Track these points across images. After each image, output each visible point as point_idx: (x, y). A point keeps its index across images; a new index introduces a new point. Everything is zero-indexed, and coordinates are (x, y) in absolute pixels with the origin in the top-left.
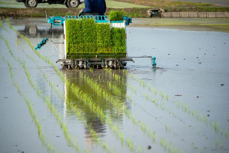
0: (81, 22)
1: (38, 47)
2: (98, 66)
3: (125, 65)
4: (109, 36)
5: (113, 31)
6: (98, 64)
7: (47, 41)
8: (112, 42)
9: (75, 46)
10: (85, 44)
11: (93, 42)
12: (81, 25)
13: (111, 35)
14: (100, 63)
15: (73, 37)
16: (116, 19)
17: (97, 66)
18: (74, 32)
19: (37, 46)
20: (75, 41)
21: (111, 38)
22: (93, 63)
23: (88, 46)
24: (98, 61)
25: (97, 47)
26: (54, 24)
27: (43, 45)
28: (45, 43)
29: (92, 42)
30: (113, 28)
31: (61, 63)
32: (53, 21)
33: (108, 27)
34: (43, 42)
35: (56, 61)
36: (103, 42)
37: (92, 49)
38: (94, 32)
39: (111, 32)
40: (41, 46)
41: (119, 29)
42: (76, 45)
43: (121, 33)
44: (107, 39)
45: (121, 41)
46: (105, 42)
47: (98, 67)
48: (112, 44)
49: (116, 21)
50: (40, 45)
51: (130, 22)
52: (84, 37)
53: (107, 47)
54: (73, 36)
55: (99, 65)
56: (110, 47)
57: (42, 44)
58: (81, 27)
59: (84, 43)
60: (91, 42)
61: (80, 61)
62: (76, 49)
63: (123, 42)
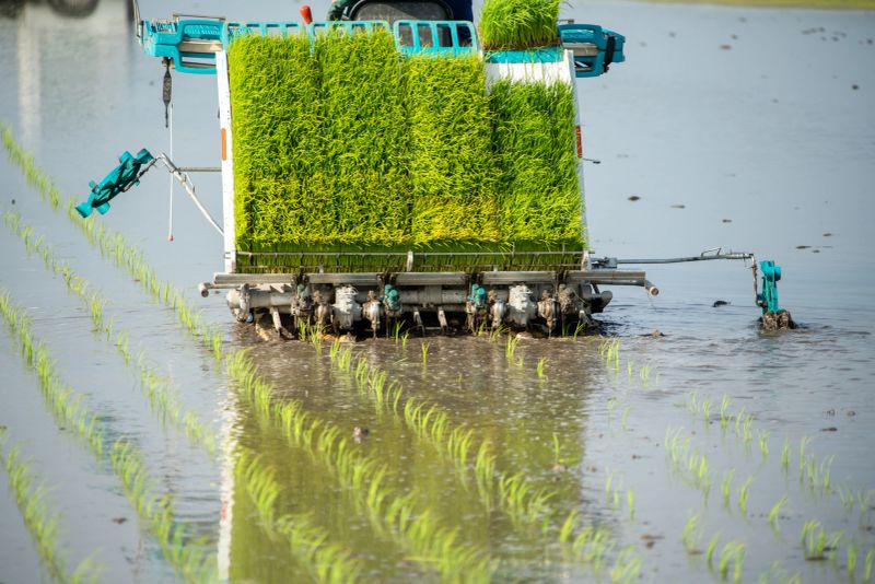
0: (319, 52)
1: (96, 204)
2: (447, 314)
3: (598, 304)
4: (482, 133)
5: (500, 105)
6: (442, 305)
7: (143, 167)
8: (500, 165)
9: (285, 194)
10: (344, 179)
11: (392, 170)
12: (317, 65)
13: (494, 126)
14: (456, 297)
15: (275, 137)
16: (520, 41)
17: (441, 313)
18: (277, 109)
19: (86, 197)
20: (284, 160)
21: (495, 147)
22: (413, 297)
23: (361, 192)
24: (446, 288)
25: (412, 197)
26: (183, 64)
27: (121, 190)
28: (133, 179)
29: (386, 170)
30: (504, 88)
31: (234, 296)
32: (178, 45)
33: (474, 80)
34: (126, 172)
35: (201, 287)
36: (452, 166)
37: (385, 208)
38: (397, 109)
39: (494, 104)
40: (110, 198)
41: (539, 89)
42: (294, 184)
43: (550, 114)
44: (470, 147)
45: (550, 160)
46: (460, 169)
47: (443, 321)
48: (502, 179)
49: (519, 55)
50: (104, 188)
51: (616, 54)
52: (335, 137)
53: (470, 195)
54: (272, 134)
55: (452, 309)
56: (487, 200)
57: (116, 185)
58: (318, 81)
59: (337, 174)
60: (376, 168)
61: (342, 285)
62: (290, 209)
63: (561, 167)
